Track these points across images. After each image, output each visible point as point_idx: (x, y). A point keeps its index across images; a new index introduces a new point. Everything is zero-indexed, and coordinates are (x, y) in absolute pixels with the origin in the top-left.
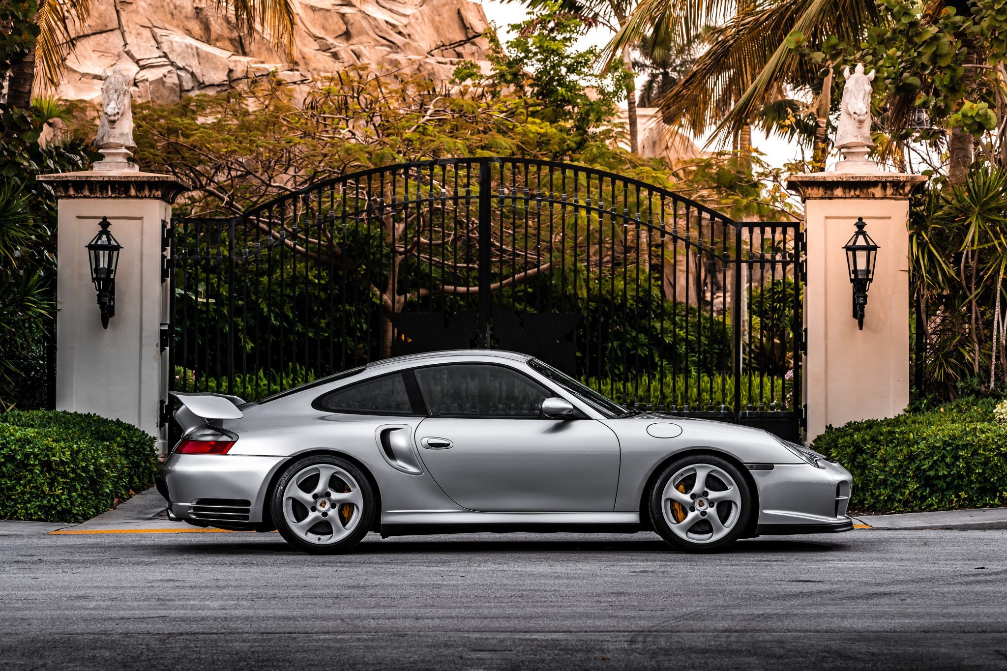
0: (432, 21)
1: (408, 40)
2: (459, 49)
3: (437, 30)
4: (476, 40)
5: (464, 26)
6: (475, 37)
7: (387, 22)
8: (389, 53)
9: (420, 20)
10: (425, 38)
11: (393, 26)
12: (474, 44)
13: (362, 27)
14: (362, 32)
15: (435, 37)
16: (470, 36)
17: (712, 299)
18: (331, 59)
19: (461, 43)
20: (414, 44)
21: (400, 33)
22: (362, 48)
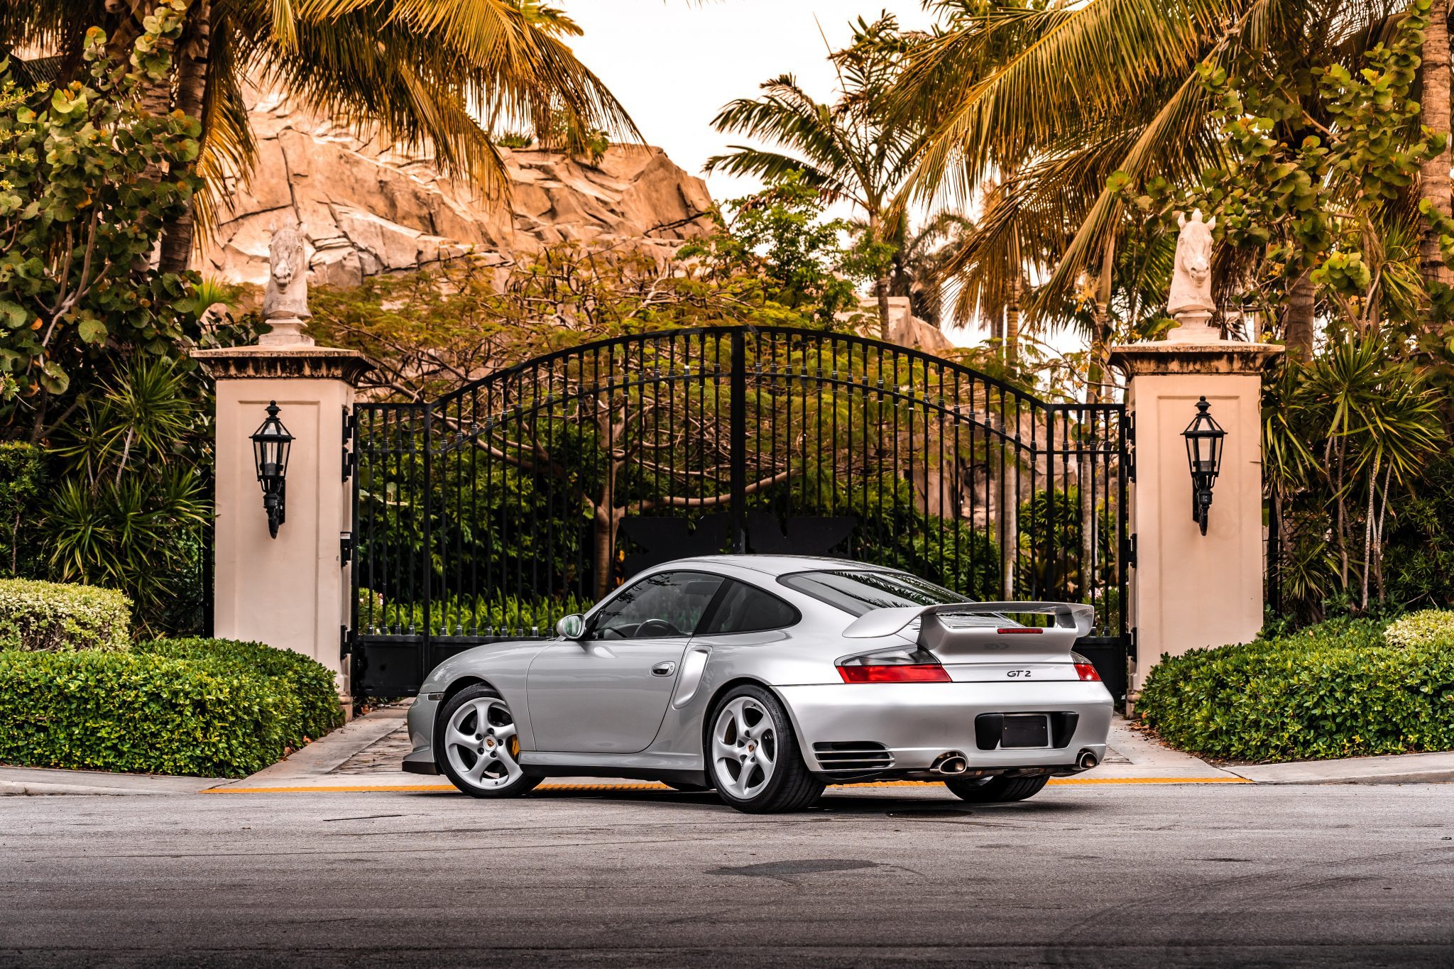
0: (649, 198)
1: (621, 219)
2: (680, 230)
3: (655, 208)
4: (699, 220)
5: (685, 204)
6: (697, 216)
7: (597, 199)
8: (601, 233)
9: (635, 196)
10: (641, 218)
11: (605, 203)
12: (696, 224)
13: (569, 204)
14: (569, 210)
15: (653, 216)
16: (692, 215)
17: (972, 512)
18: (534, 240)
19: (681, 223)
20: (629, 223)
21: (612, 211)
22: (569, 227)
